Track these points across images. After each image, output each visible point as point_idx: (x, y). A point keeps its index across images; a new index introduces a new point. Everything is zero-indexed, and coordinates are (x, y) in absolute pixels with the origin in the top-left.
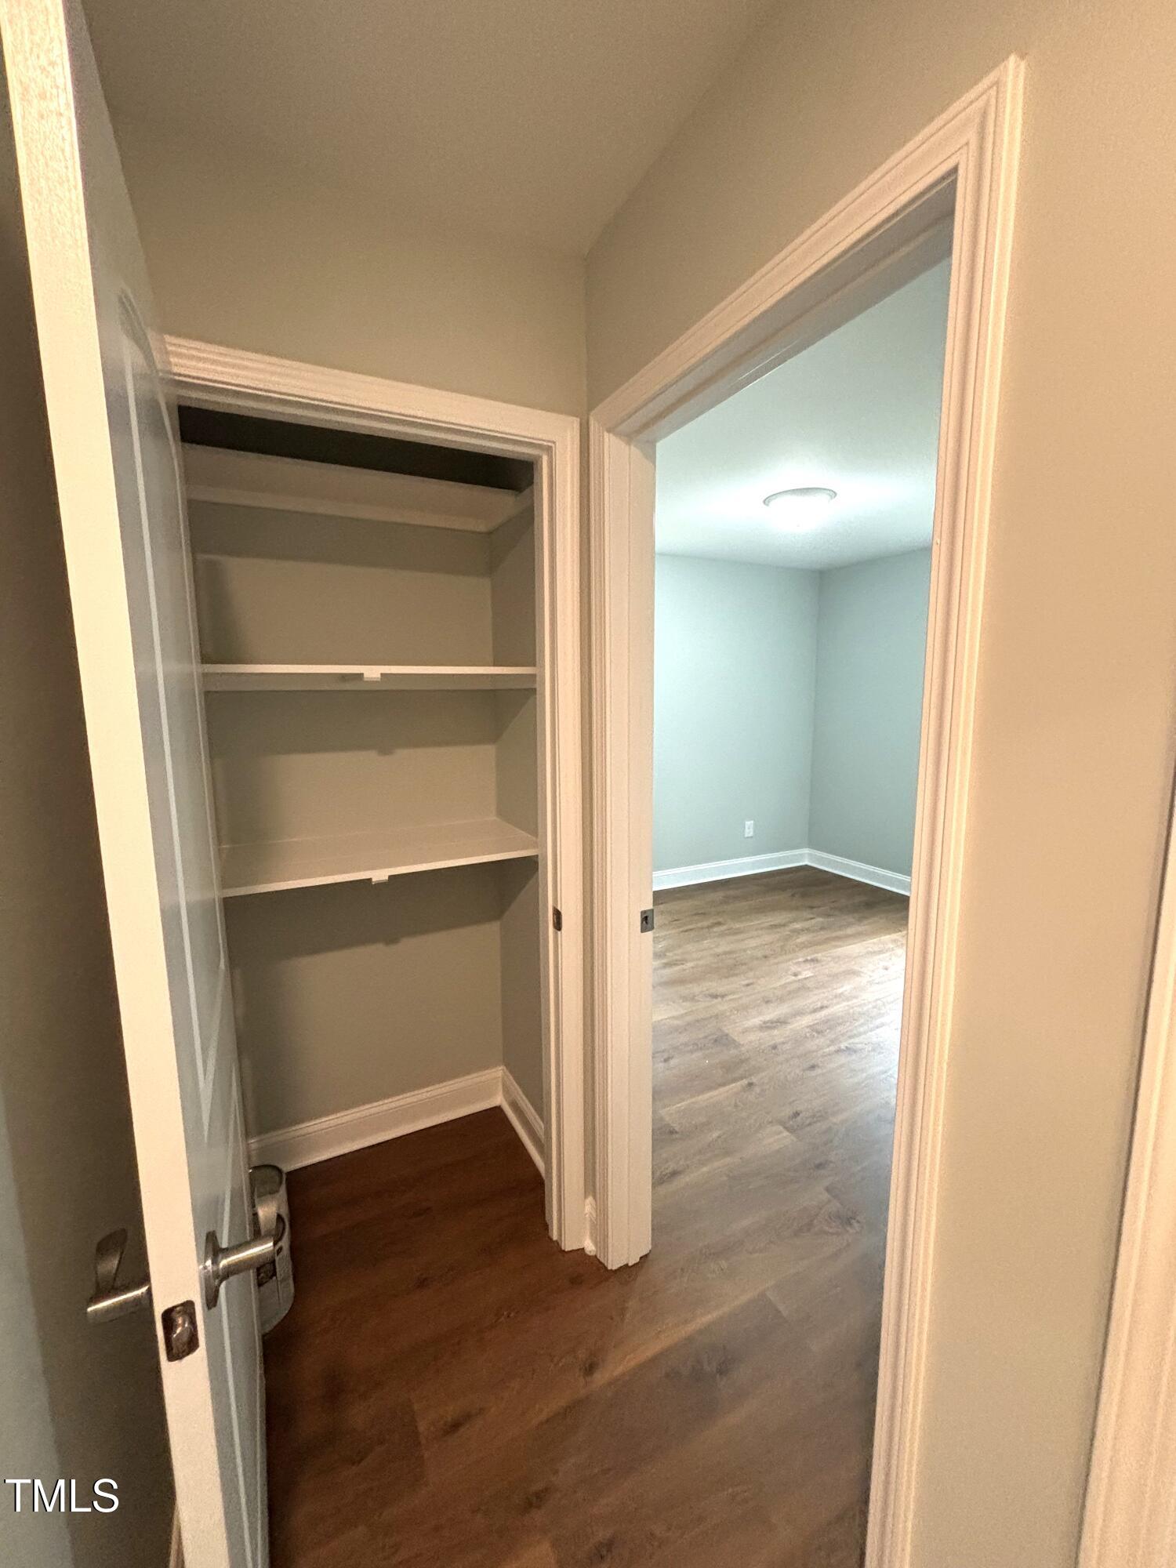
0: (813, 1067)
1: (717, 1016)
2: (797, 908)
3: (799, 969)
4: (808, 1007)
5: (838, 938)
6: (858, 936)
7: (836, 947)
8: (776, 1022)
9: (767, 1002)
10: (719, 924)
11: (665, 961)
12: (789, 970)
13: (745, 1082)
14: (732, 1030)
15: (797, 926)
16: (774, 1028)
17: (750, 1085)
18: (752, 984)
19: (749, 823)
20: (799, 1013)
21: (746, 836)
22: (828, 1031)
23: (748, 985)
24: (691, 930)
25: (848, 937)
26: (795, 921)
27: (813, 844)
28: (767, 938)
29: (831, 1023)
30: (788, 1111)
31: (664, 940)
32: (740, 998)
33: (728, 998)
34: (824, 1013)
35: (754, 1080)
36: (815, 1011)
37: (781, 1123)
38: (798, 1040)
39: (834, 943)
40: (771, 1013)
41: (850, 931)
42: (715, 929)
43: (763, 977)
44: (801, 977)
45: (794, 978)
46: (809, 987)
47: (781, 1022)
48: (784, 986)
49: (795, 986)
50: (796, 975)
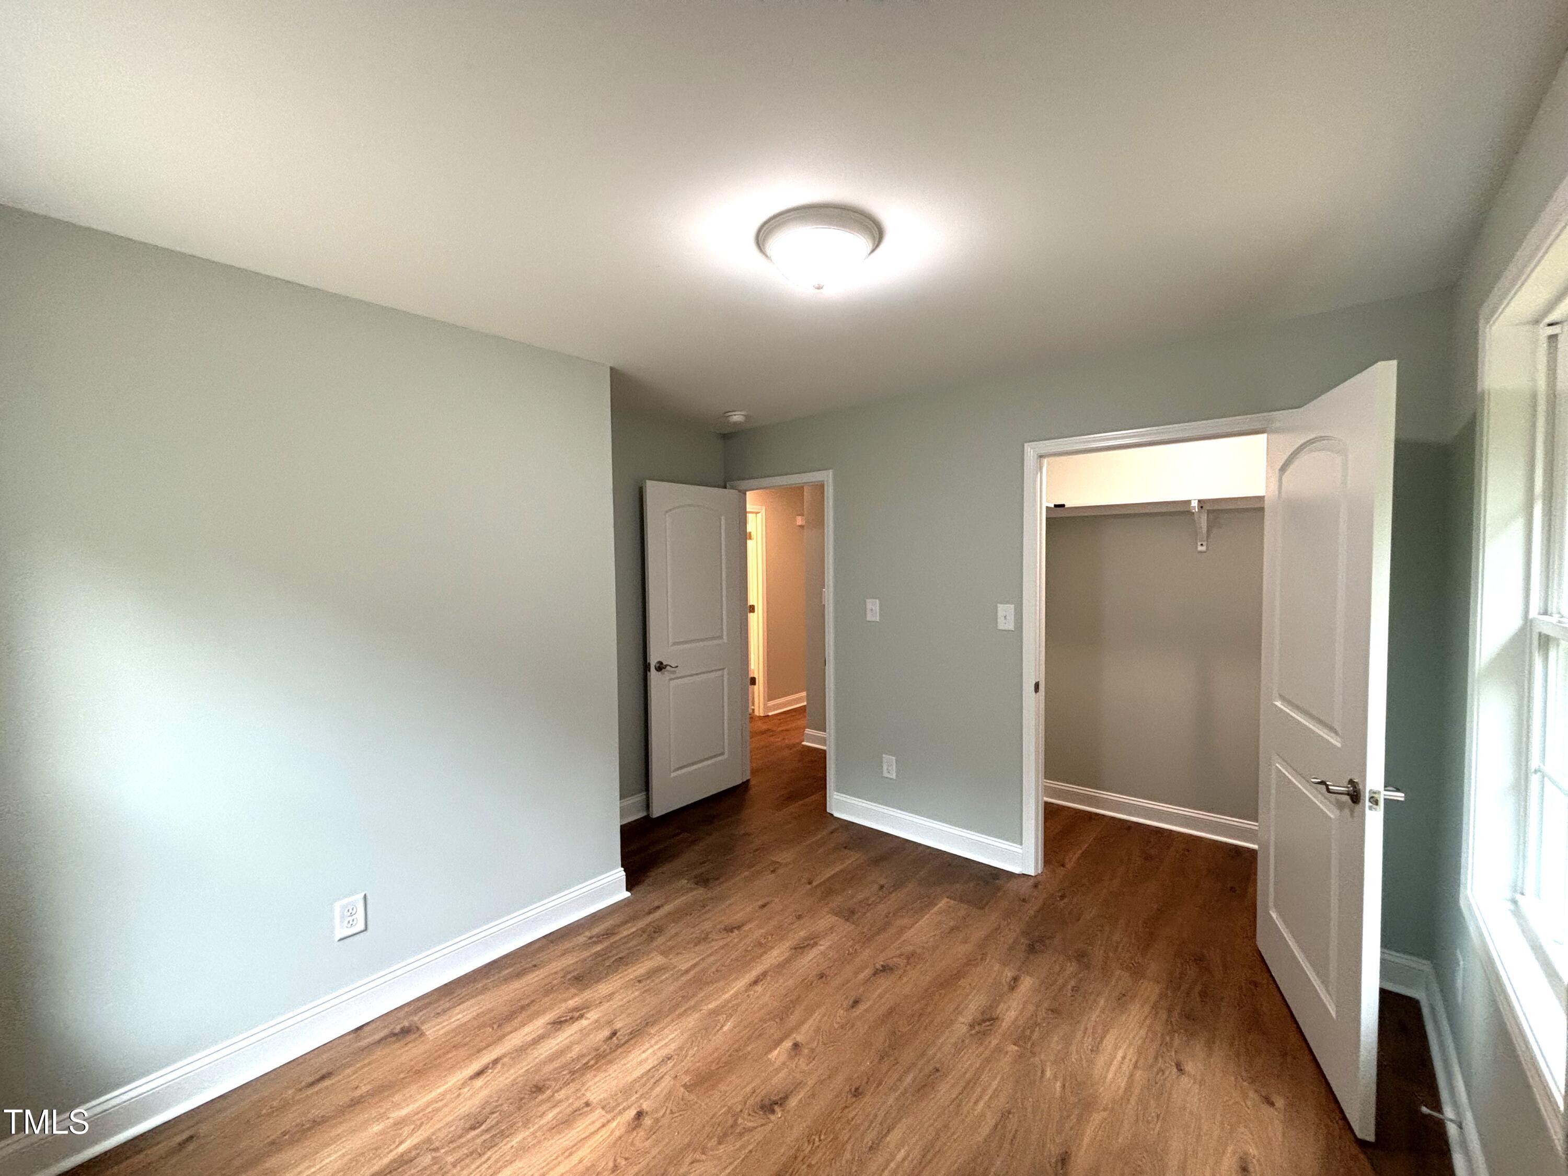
1: (869, 940)
4: (771, 976)
8: (804, 947)
9: (822, 976)
12: (811, 1061)
13: (815, 884)
14: (845, 928)
16: (806, 939)
17: (810, 883)
18: (854, 1006)
23: (857, 1002)
30: (780, 871)
32: (856, 974)
33: (868, 972)
34: (754, 974)
35: (809, 887)
36: (764, 974)
37: (781, 864)
38: (780, 932)
40: (810, 960)
43: (842, 1027)
44: (788, 1044)
45: (800, 1038)
46: (773, 1019)
47: (800, 949)
48: (810, 1011)
49: (793, 1019)
50: (796, 1046)
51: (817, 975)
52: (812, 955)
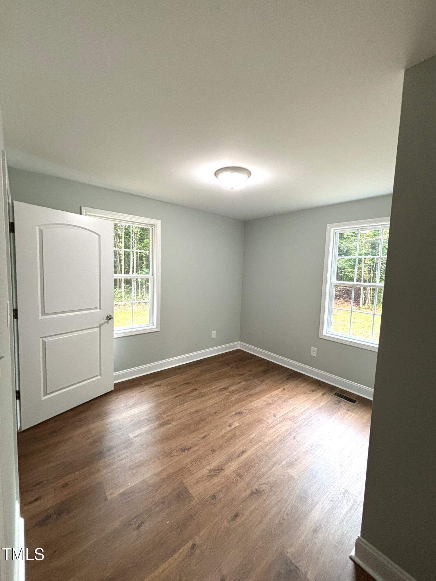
0: (236, 516)
1: (181, 470)
2: (233, 376)
3: (232, 421)
5: (252, 395)
6: (262, 392)
7: (251, 402)
8: (217, 470)
9: (213, 451)
10: (195, 390)
11: (161, 421)
12: (227, 422)
13: (190, 544)
15: (233, 388)
16: (215, 475)
18: (206, 436)
19: (214, 332)
20: (229, 460)
21: (213, 337)
22: (246, 474)
23: (204, 437)
24: (180, 395)
25: (257, 394)
26: (232, 385)
27: (242, 338)
28: (217, 399)
29: (248, 466)
31: (164, 404)
32: (199, 450)
33: (192, 450)
34: (243, 457)
36: (239, 456)
39: (250, 399)
40: (215, 462)
41: (257, 390)
42: (192, 394)
43: (213, 429)
44: (233, 427)
45: (229, 428)
46: (237, 435)
47: (220, 469)
48: (223, 436)
49: (229, 435)
50: (230, 426)
51: (215, 452)
52: (214, 463)
